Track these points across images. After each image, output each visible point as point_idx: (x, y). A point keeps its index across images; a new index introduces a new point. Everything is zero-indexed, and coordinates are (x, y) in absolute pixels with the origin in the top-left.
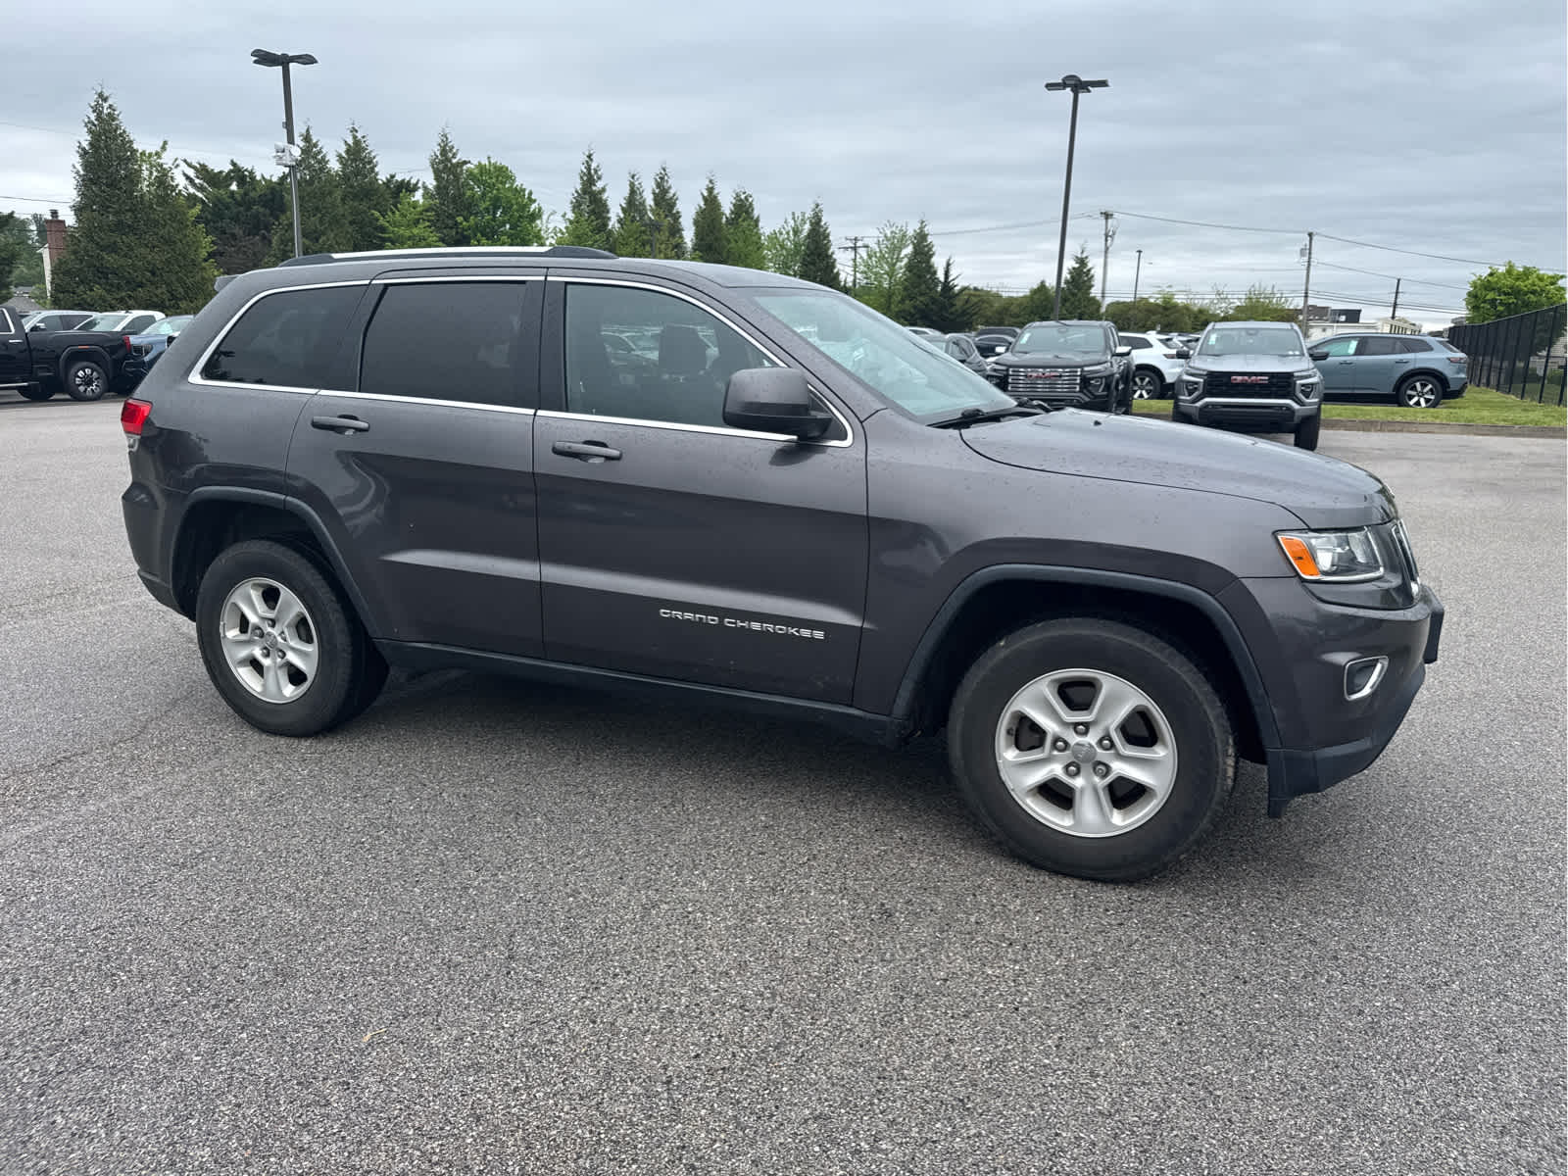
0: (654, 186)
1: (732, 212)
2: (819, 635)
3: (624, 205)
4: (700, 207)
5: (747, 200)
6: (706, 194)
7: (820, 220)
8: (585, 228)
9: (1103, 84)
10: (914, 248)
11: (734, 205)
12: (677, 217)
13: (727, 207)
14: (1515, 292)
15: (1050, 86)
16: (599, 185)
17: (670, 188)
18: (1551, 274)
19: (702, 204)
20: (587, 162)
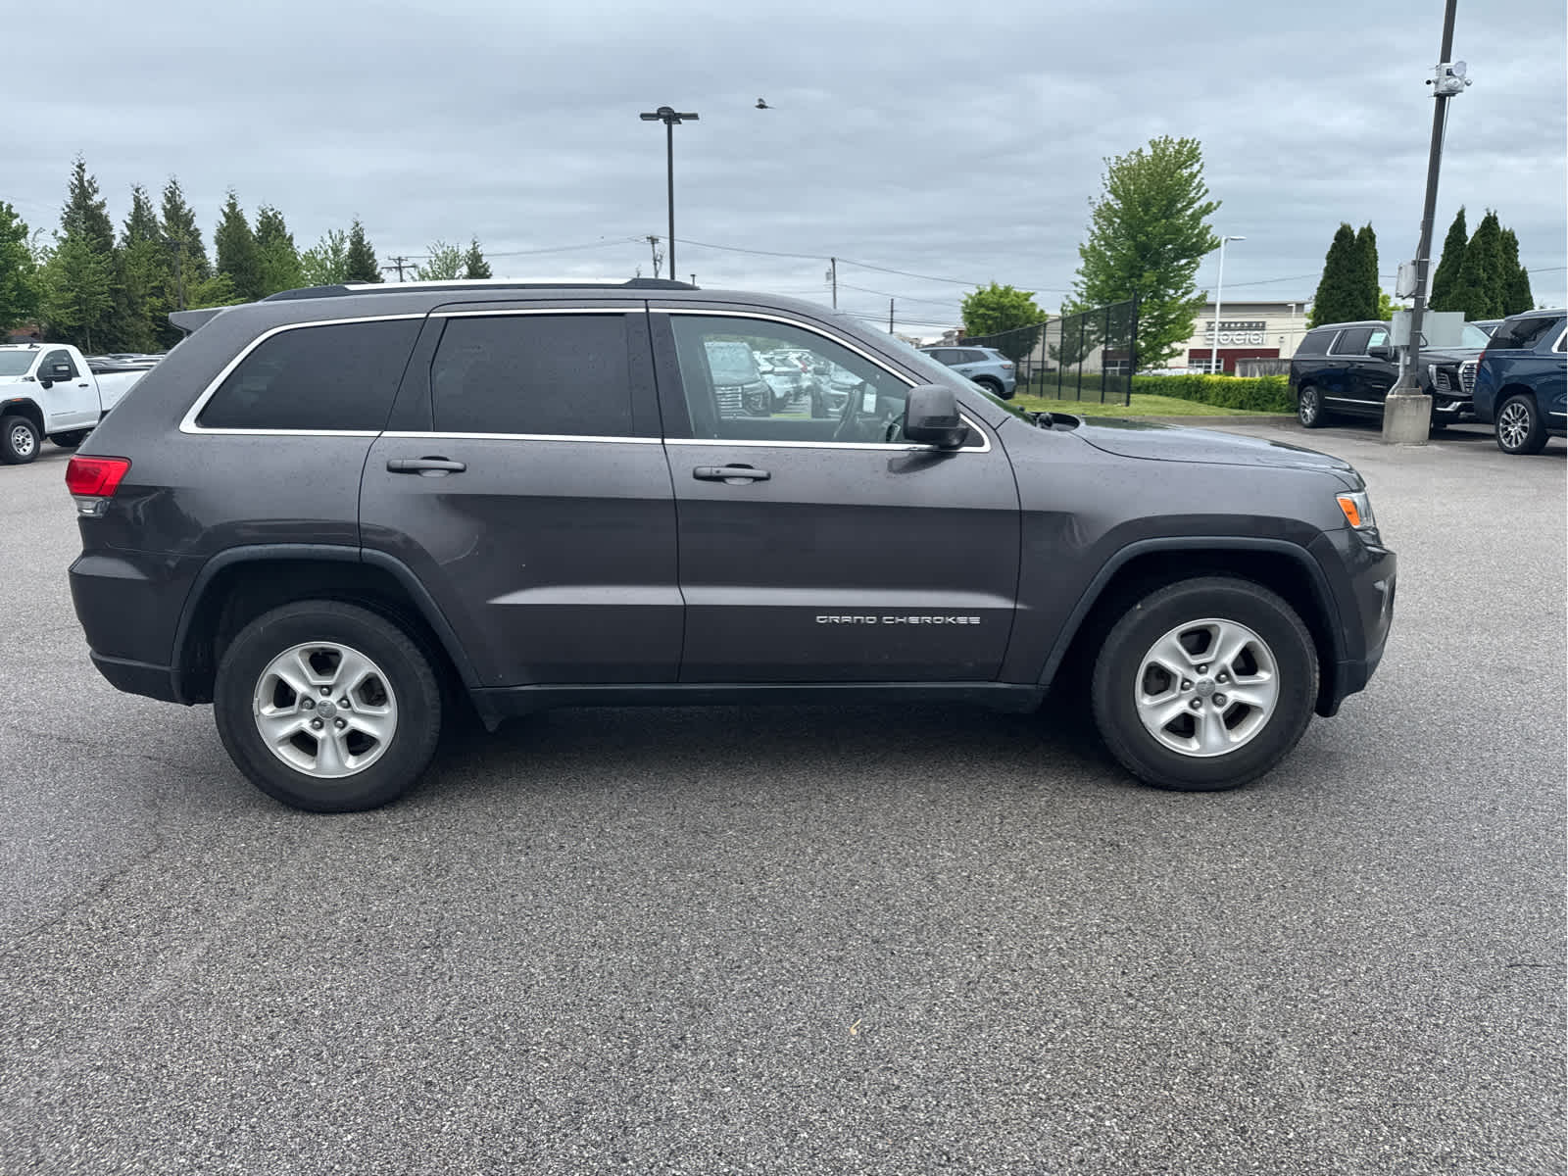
0: (164, 201)
1: (259, 231)
2: (975, 620)
3: (129, 222)
4: (222, 224)
5: (276, 217)
6: (227, 210)
7: (362, 239)
8: (83, 248)
9: (694, 116)
10: (469, 268)
11: (261, 223)
12: (196, 234)
13: (253, 224)
14: (1000, 308)
15: (644, 116)
16: (97, 199)
17: (184, 203)
18: (1024, 291)
19: (223, 220)
20: (78, 173)
